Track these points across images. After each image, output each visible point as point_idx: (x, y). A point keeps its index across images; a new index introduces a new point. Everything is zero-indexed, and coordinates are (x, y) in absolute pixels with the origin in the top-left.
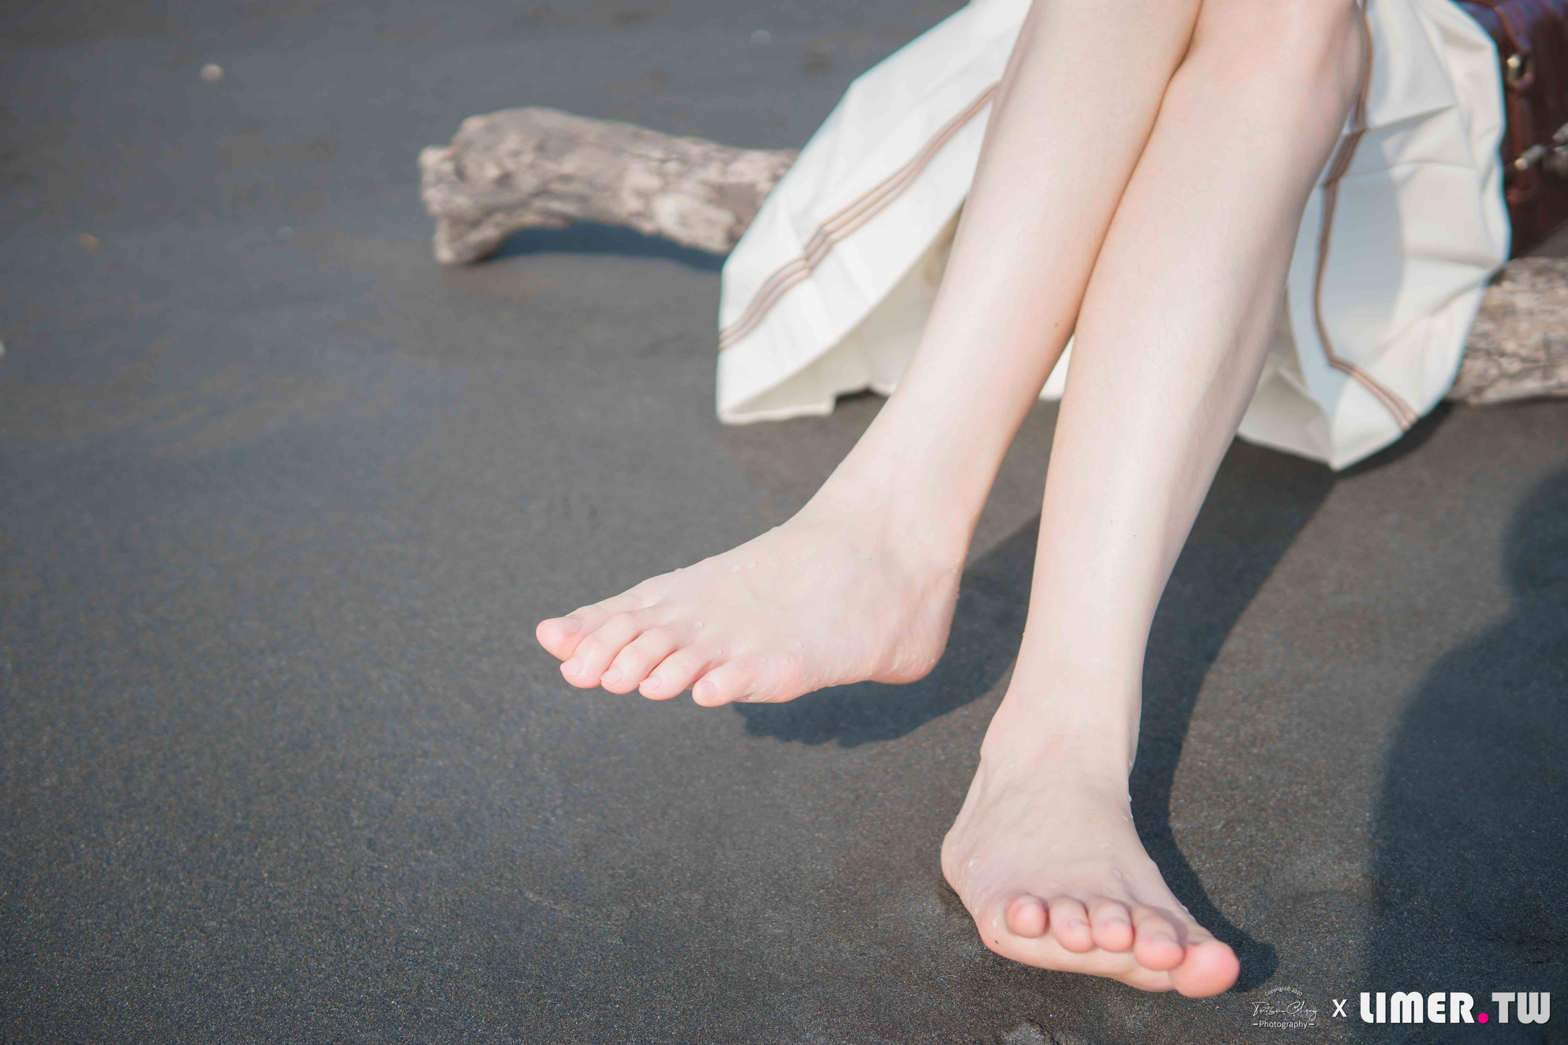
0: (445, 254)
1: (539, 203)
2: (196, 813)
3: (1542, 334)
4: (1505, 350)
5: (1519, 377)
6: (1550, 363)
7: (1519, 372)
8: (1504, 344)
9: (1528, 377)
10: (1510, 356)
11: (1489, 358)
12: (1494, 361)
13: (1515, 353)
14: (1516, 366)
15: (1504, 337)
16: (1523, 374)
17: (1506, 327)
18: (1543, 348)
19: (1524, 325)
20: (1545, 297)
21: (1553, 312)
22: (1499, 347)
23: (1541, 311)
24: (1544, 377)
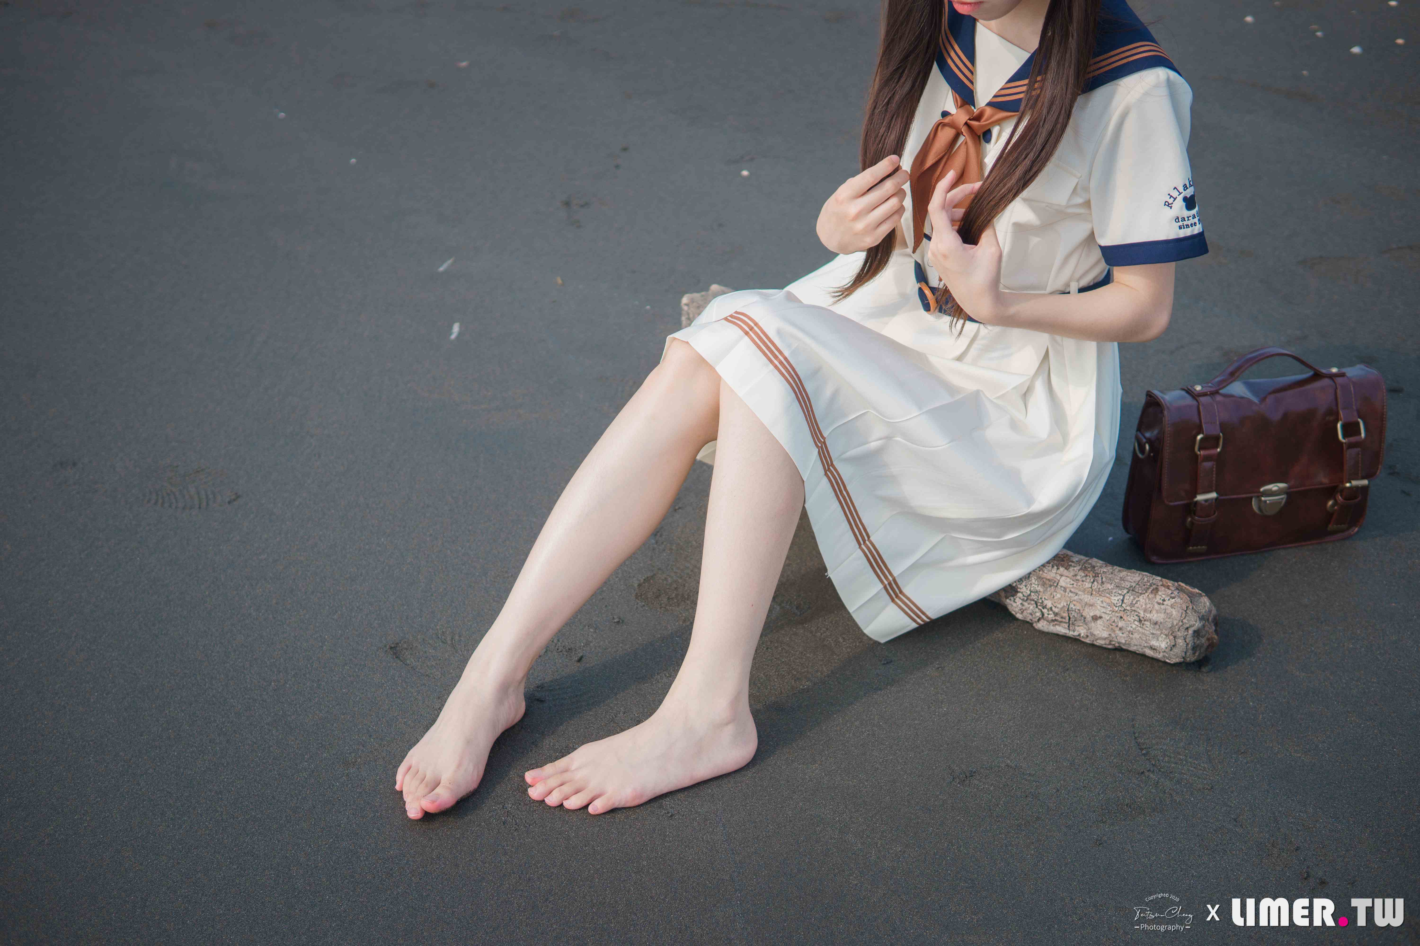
3: (1067, 604)
4: (1046, 605)
5: (1053, 623)
6: (1071, 622)
7: (1053, 621)
8: (1046, 602)
9: (1059, 625)
10: (1048, 610)
11: (1037, 607)
12: (1039, 609)
13: (1051, 608)
14: (1051, 616)
15: (1046, 598)
16: (1056, 622)
17: (1049, 593)
18: (1066, 612)
19: (1059, 596)
20: (1077, 585)
21: (1076, 594)
22: (1042, 602)
23: (1071, 591)
24: (1069, 628)
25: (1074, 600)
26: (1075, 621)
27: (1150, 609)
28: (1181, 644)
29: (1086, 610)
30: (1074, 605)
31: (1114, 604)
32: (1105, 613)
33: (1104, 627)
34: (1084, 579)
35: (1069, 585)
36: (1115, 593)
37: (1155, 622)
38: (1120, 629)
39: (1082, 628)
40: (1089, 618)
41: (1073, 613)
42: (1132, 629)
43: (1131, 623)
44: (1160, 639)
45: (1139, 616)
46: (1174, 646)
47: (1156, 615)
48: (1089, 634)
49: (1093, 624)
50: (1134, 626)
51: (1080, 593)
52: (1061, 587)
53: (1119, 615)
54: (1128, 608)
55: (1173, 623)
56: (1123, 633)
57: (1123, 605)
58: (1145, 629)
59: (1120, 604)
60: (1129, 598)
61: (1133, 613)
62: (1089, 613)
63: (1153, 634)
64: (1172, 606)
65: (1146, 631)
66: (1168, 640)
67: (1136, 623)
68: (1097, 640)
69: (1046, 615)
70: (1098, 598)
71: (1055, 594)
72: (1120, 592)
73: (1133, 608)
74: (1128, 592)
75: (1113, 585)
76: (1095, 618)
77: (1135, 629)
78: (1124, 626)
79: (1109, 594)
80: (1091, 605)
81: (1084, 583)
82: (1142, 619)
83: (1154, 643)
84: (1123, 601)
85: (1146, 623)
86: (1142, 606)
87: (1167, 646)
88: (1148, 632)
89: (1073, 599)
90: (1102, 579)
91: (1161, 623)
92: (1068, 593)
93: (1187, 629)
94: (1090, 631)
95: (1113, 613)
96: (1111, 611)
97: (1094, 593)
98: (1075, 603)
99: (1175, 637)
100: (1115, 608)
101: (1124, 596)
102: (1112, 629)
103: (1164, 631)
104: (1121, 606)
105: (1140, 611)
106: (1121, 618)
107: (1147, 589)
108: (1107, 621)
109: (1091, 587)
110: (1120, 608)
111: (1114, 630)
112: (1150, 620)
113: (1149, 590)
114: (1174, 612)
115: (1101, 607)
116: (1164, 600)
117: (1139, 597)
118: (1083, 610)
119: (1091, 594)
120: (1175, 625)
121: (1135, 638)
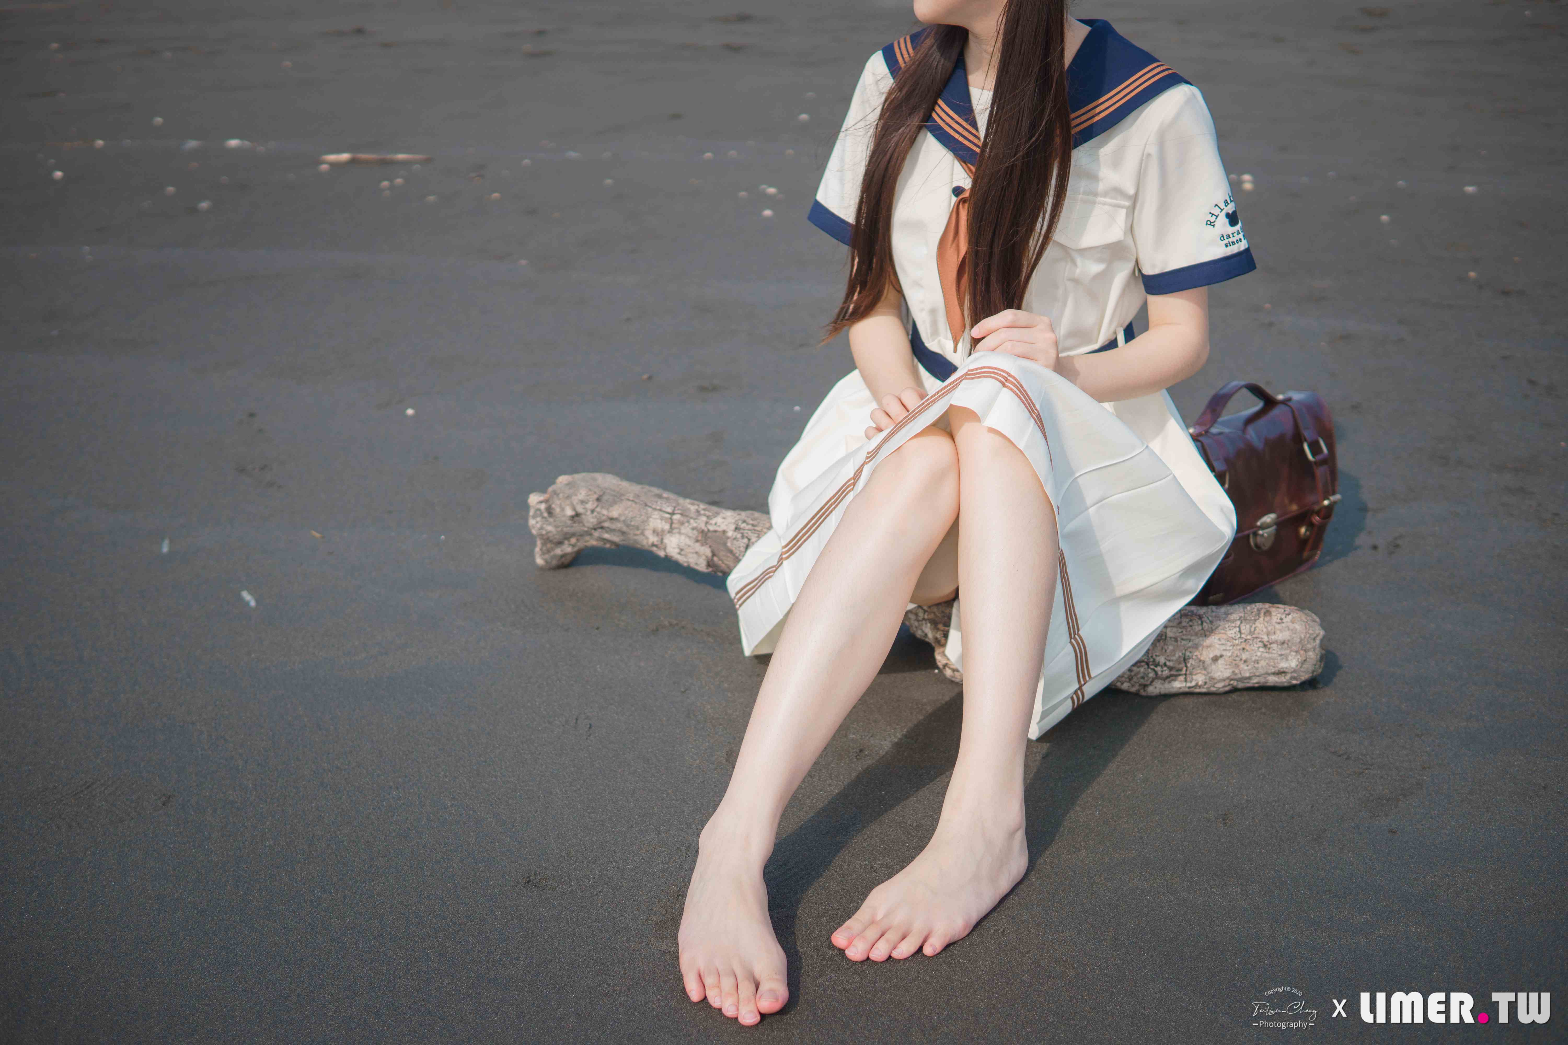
0: (540, 561)
1: (596, 534)
2: (344, 864)
3: (1182, 654)
4: (1159, 663)
5: (1168, 680)
6: (1188, 672)
7: (1168, 677)
8: (1157, 659)
9: (1175, 680)
10: (1162, 667)
11: (1149, 667)
12: (1151, 669)
13: (1165, 664)
14: (1166, 672)
15: (1157, 654)
16: (1172, 678)
17: (1159, 648)
18: (1183, 662)
19: (1171, 648)
20: (1186, 631)
21: (1190, 640)
22: (1154, 660)
23: (1182, 639)
24: (1186, 681)
25: (1190, 647)
26: (1193, 669)
27: (1273, 631)
28: (1312, 656)
29: (1205, 653)
30: (1190, 652)
31: (1232, 638)
32: (1226, 651)
33: (1226, 665)
35: (1178, 634)
36: (1229, 627)
37: (1282, 641)
38: (1245, 661)
39: (1200, 675)
40: (1208, 661)
41: (1191, 661)
42: (1257, 658)
43: (1256, 651)
44: (1290, 658)
45: (1262, 642)
46: (1305, 660)
47: (1281, 635)
48: (1208, 681)
49: (1213, 667)
50: (1259, 654)
51: (1193, 638)
52: (1171, 638)
53: (1241, 647)
54: (1249, 637)
55: (1300, 637)
56: (1247, 666)
57: (1243, 636)
58: (1272, 653)
59: (1239, 636)
60: (1245, 628)
61: (1255, 640)
62: (1207, 656)
63: (1281, 655)
64: (1293, 622)
65: (1273, 655)
66: (1299, 657)
67: (1261, 649)
68: (1216, 683)
69: (1160, 673)
70: (1213, 637)
71: (1166, 647)
72: (1233, 625)
73: (1254, 636)
74: (1241, 623)
76: (1215, 659)
77: (1261, 656)
78: (1248, 656)
79: (1224, 630)
80: (1208, 647)
81: (1194, 627)
82: (1267, 643)
83: (1283, 665)
84: (1240, 632)
85: (1272, 646)
86: (1262, 631)
87: (1297, 663)
88: (1276, 655)
89: (1188, 646)
90: (1208, 618)
91: (1289, 641)
92: (1181, 642)
93: (1314, 639)
94: (1209, 675)
95: (1235, 648)
96: (1231, 646)
97: (1207, 634)
99: (1305, 651)
100: (1234, 641)
101: (1239, 627)
102: (1236, 665)
103: (1293, 647)
104: (1240, 637)
105: (1262, 637)
106: (1244, 649)
107: (1259, 614)
108: (1230, 657)
109: (1203, 629)
110: (1241, 640)
111: (1237, 666)
112: (1276, 642)
113: (1262, 615)
114: (1298, 627)
115: (1220, 644)
116: (1281, 619)
117: (1255, 624)
118: (1201, 655)
119: (1205, 636)
120: (1301, 639)
121: (1262, 667)
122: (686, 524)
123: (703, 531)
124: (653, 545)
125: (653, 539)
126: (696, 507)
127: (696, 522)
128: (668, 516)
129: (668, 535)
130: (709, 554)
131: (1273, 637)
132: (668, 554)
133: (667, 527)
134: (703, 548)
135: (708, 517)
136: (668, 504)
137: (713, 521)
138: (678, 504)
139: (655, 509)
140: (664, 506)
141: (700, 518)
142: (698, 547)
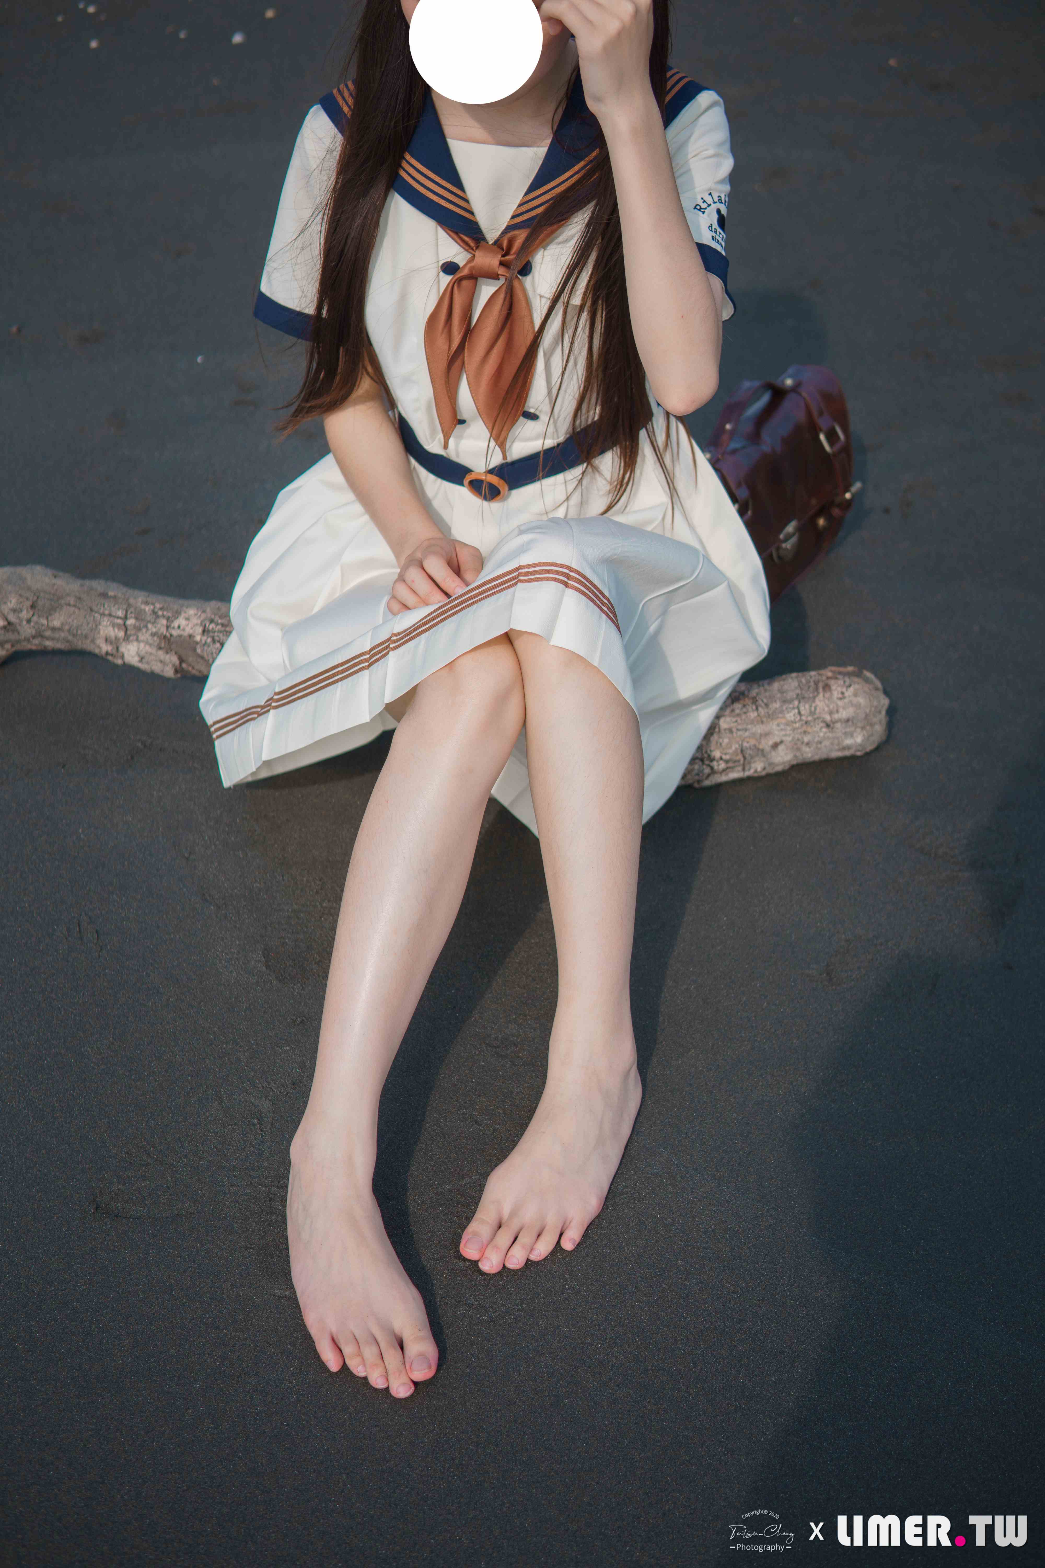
1: (36, 641)
3: (739, 746)
4: (714, 757)
5: (725, 772)
6: (746, 762)
7: (724, 770)
8: (712, 753)
9: (733, 771)
10: (717, 761)
11: (703, 763)
12: (706, 764)
13: (721, 758)
14: (723, 765)
15: (711, 747)
16: (728, 771)
18: (740, 754)
19: (726, 741)
20: (741, 719)
21: (746, 730)
22: (709, 756)
23: (738, 730)
24: (744, 770)
25: (747, 737)
26: (751, 758)
27: (835, 709)
28: (878, 727)
29: (763, 741)
30: (748, 742)
31: (791, 721)
32: (786, 735)
33: (787, 750)
34: (744, 710)
35: (732, 725)
36: (786, 709)
37: (847, 719)
38: (808, 744)
39: (760, 761)
40: (767, 749)
41: (748, 752)
42: (819, 739)
43: (819, 732)
44: (855, 734)
45: (824, 721)
46: (871, 733)
47: (844, 712)
48: (767, 766)
49: (773, 753)
50: (822, 735)
51: (749, 726)
52: (725, 730)
53: (802, 730)
54: (810, 718)
55: (866, 713)
56: (810, 747)
57: (804, 718)
58: (836, 732)
59: (799, 718)
60: (805, 708)
61: (817, 721)
62: (766, 744)
63: (846, 734)
64: (855, 695)
65: (837, 734)
66: (865, 732)
67: (824, 730)
69: (716, 768)
70: (771, 723)
71: (721, 740)
72: (791, 706)
73: (816, 716)
74: (800, 702)
75: (778, 701)
76: (775, 746)
77: (824, 737)
78: (811, 738)
79: (781, 713)
80: (767, 734)
81: (748, 714)
82: (830, 723)
83: (848, 742)
84: (799, 713)
85: (836, 724)
86: (824, 710)
87: (863, 737)
88: (840, 733)
90: (762, 701)
91: (853, 717)
92: (736, 733)
93: (880, 711)
94: (769, 760)
95: (794, 732)
96: (790, 730)
97: (765, 719)
98: (748, 739)
99: (870, 725)
100: (794, 725)
101: (798, 708)
102: (797, 748)
103: (859, 723)
104: (801, 720)
105: (824, 716)
106: (805, 732)
107: (816, 689)
108: (790, 742)
109: (759, 715)
110: (801, 723)
111: (799, 749)
112: (839, 721)
113: (821, 690)
114: (861, 700)
115: (778, 730)
116: (843, 693)
117: (814, 702)
118: (759, 743)
119: (762, 722)
120: (867, 715)
121: (825, 746)
122: (144, 630)
123: (165, 637)
124: (107, 653)
125: (105, 648)
126: (152, 607)
127: (155, 627)
128: (120, 621)
129: (124, 644)
130: (177, 662)
131: (836, 716)
132: (126, 662)
133: (121, 634)
134: (168, 657)
135: (168, 619)
136: (116, 606)
137: (176, 624)
138: (129, 605)
139: (103, 615)
140: (113, 609)
141: (157, 620)
142: (161, 653)
